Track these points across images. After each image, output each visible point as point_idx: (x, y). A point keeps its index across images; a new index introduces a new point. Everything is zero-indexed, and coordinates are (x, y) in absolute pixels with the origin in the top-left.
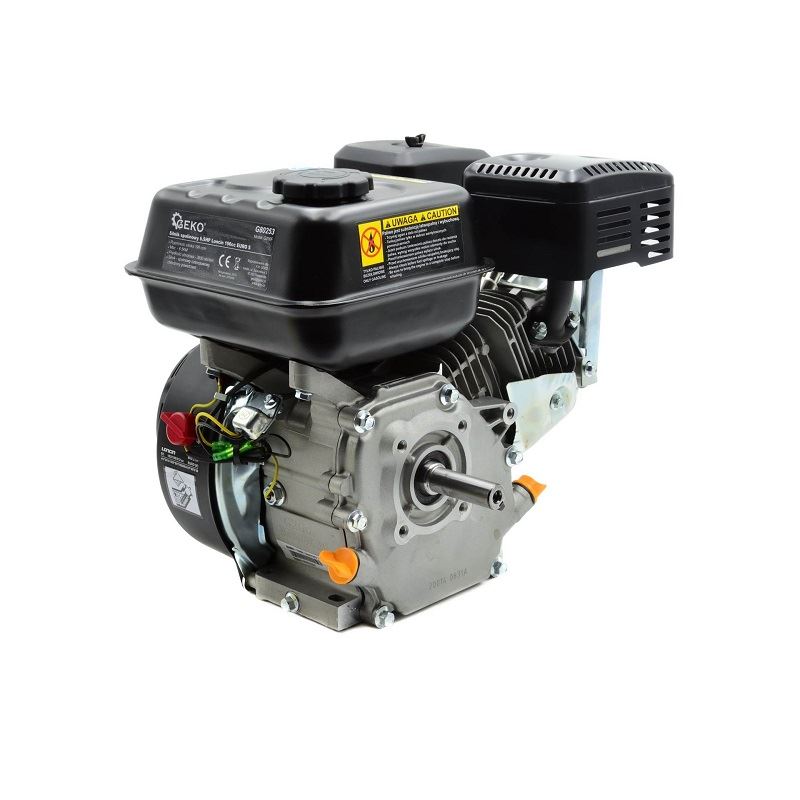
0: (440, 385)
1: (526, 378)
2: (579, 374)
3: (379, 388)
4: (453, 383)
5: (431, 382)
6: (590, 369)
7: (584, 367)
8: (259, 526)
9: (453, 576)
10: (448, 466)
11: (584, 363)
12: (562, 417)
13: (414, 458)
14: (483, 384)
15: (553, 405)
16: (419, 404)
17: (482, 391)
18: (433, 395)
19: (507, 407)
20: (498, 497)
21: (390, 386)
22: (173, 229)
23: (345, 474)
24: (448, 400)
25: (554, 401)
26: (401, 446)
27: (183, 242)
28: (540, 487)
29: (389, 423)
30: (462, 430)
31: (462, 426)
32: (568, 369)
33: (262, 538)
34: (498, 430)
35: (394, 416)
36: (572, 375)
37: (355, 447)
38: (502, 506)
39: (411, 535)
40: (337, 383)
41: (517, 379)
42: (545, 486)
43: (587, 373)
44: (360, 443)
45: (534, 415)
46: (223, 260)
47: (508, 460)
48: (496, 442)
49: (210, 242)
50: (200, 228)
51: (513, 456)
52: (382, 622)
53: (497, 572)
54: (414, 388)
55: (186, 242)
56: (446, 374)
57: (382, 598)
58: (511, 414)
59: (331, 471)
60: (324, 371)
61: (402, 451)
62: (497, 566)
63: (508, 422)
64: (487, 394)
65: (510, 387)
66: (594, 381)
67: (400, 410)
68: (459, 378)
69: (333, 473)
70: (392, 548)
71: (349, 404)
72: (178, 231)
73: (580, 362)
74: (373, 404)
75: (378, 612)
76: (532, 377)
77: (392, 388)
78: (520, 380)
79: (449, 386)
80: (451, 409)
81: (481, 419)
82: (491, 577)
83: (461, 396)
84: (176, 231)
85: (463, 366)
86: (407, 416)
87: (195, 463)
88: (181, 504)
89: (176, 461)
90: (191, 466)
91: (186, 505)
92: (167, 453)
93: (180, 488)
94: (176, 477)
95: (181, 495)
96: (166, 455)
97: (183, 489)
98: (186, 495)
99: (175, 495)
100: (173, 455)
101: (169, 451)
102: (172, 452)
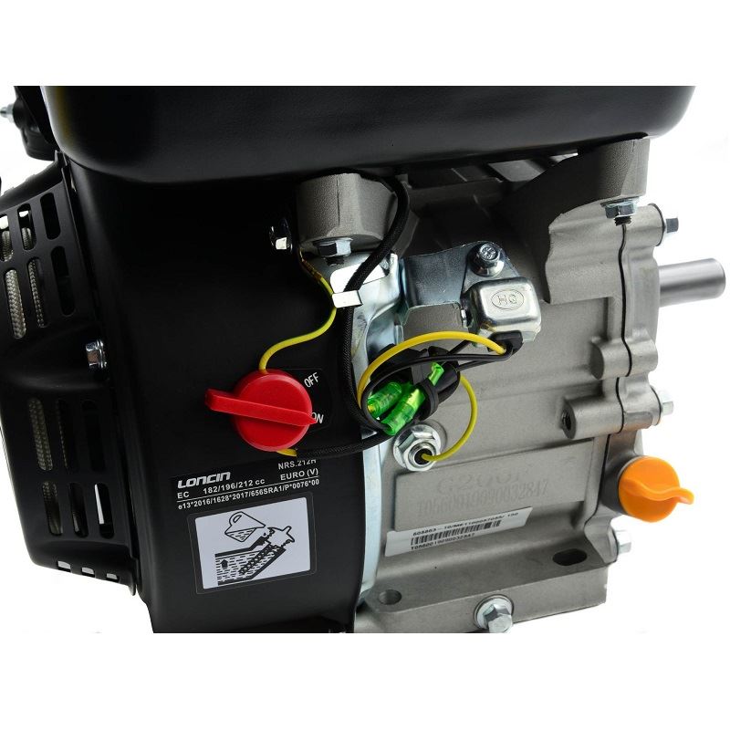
87: (305, 468)
88: (238, 576)
89: (236, 490)
90: (296, 480)
91: (258, 572)
92: (201, 486)
93: (248, 544)
94: (235, 527)
95: (246, 558)
96: (197, 492)
97: (261, 541)
98: (269, 548)
99: (225, 564)
100: (225, 482)
101: (207, 480)
102: (219, 477)
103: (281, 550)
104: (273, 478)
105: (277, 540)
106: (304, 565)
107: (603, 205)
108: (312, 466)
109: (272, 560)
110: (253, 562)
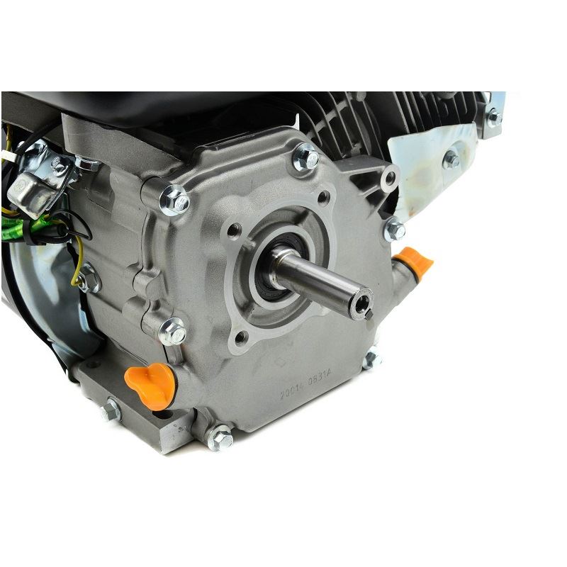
0: (292, 145)
1: (413, 131)
2: (480, 124)
3: (204, 149)
4: (315, 140)
5: (281, 140)
6: (494, 118)
7: (488, 115)
8: (80, 312)
9: (314, 380)
10: (305, 255)
11: (487, 110)
12: (456, 178)
13: (254, 244)
14: (357, 139)
15: (446, 163)
16: (262, 170)
17: (356, 148)
18: (282, 159)
19: (386, 171)
20: (363, 304)
21: (220, 148)
23: (153, 270)
24: (303, 165)
25: (448, 158)
26: (233, 231)
28: (426, 264)
29: (216, 200)
30: (323, 204)
31: (323, 198)
32: (466, 120)
33: (85, 326)
34: (374, 199)
35: (223, 190)
36: (472, 127)
37: (164, 235)
38: (369, 315)
39: (252, 341)
40: (139, 144)
41: (401, 132)
42: (431, 263)
43: (490, 122)
44: (172, 230)
45: (422, 178)
47: (387, 234)
48: (371, 213)
51: (392, 229)
52: (217, 445)
53: (370, 364)
54: (257, 149)
56: (305, 128)
57: (216, 417)
58: (391, 179)
59: (138, 264)
60: (113, 128)
61: (235, 238)
62: (371, 357)
63: (387, 189)
64: (363, 151)
65: (392, 143)
66: (498, 131)
67: (231, 181)
68: (324, 132)
69: (140, 267)
70: (226, 361)
71: (159, 173)
73: (482, 109)
74: (191, 174)
75: (212, 433)
76: (421, 130)
77: (223, 151)
78: (406, 134)
79: (306, 145)
80: (307, 176)
81: (352, 187)
82: (364, 369)
83: (324, 158)
85: (329, 117)
86: (243, 189)
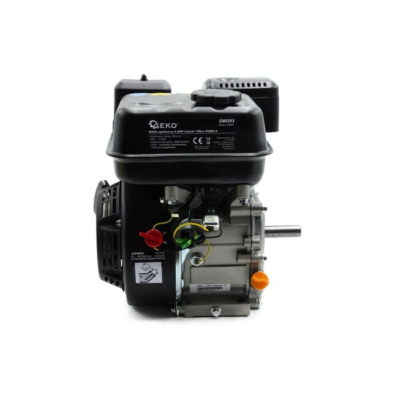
22: (152, 129)
27: (161, 135)
46: (196, 141)
49: (184, 132)
50: (174, 126)
55: (163, 135)
72: (156, 129)
84: (154, 130)
87: (162, 254)
88: (144, 281)
89: (145, 257)
90: (159, 257)
91: (149, 280)
92: (137, 255)
93: (147, 272)
94: (144, 267)
95: (147, 276)
96: (136, 256)
97: (150, 272)
98: (152, 274)
99: (141, 277)
100: (142, 255)
101: (138, 254)
102: (141, 253)
103: (155, 276)
104: (154, 256)
105: (154, 272)
106: (161, 281)
107: (239, 199)
108: (163, 254)
109: (153, 278)
110: (148, 278)
